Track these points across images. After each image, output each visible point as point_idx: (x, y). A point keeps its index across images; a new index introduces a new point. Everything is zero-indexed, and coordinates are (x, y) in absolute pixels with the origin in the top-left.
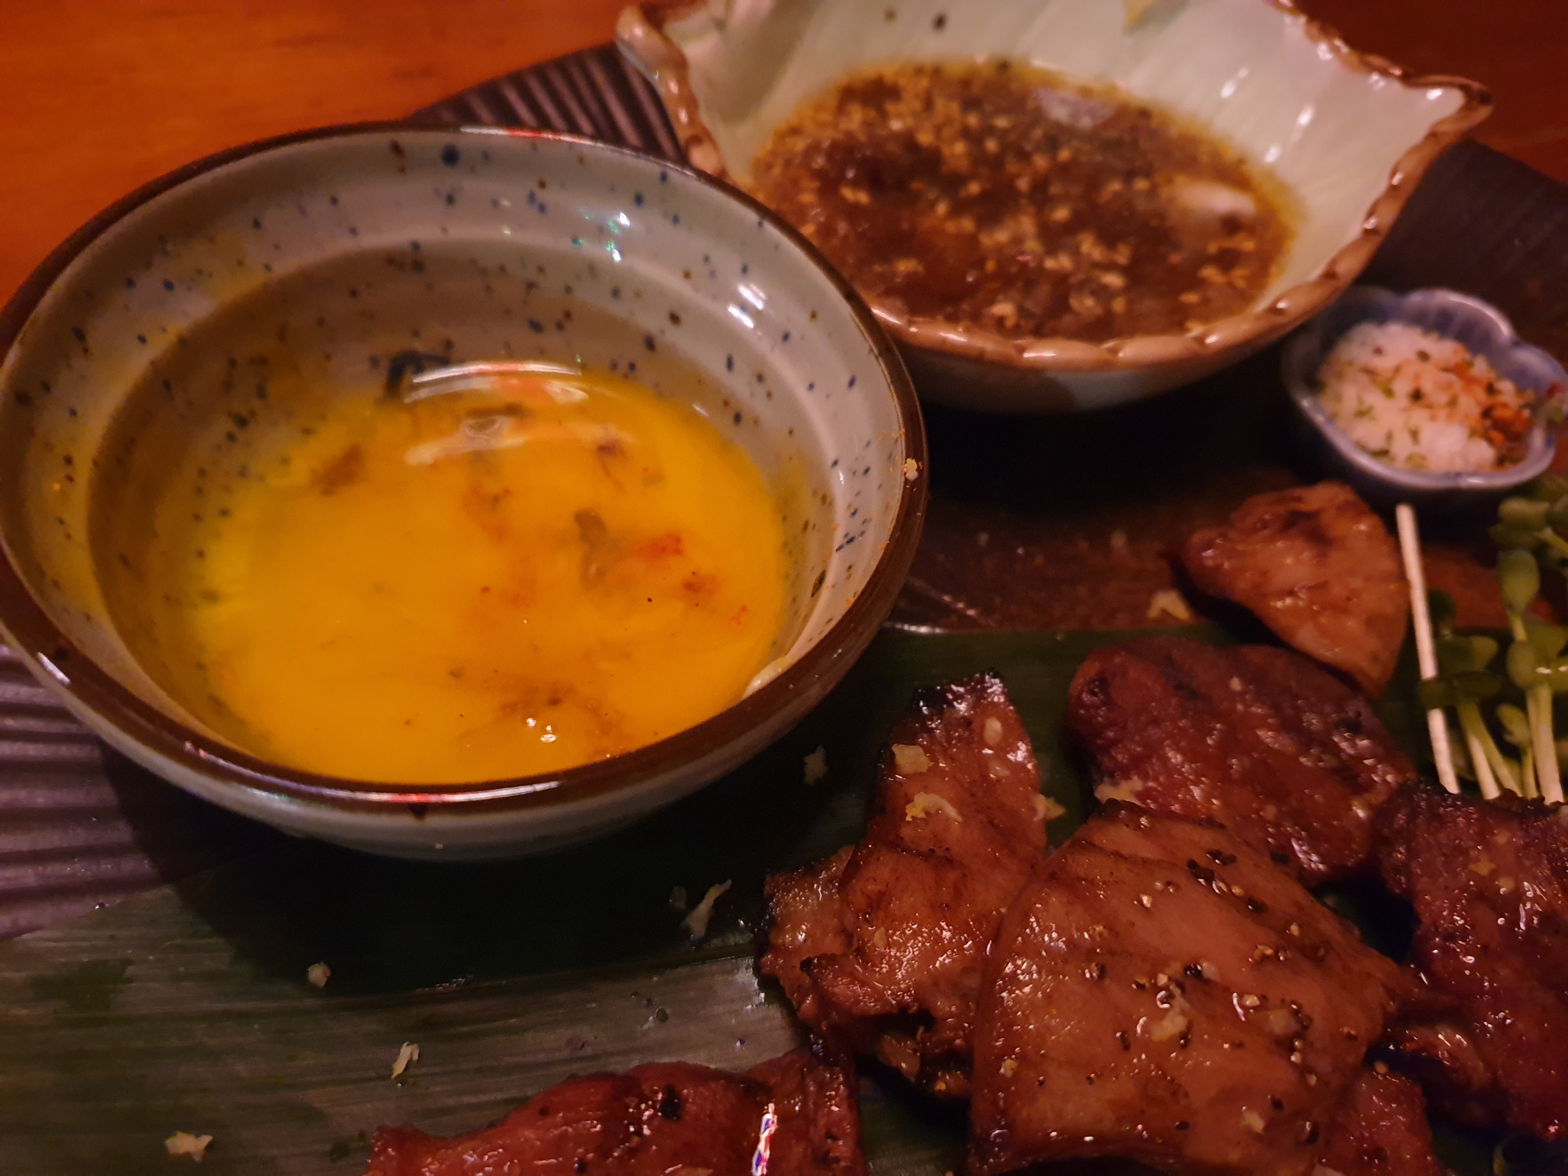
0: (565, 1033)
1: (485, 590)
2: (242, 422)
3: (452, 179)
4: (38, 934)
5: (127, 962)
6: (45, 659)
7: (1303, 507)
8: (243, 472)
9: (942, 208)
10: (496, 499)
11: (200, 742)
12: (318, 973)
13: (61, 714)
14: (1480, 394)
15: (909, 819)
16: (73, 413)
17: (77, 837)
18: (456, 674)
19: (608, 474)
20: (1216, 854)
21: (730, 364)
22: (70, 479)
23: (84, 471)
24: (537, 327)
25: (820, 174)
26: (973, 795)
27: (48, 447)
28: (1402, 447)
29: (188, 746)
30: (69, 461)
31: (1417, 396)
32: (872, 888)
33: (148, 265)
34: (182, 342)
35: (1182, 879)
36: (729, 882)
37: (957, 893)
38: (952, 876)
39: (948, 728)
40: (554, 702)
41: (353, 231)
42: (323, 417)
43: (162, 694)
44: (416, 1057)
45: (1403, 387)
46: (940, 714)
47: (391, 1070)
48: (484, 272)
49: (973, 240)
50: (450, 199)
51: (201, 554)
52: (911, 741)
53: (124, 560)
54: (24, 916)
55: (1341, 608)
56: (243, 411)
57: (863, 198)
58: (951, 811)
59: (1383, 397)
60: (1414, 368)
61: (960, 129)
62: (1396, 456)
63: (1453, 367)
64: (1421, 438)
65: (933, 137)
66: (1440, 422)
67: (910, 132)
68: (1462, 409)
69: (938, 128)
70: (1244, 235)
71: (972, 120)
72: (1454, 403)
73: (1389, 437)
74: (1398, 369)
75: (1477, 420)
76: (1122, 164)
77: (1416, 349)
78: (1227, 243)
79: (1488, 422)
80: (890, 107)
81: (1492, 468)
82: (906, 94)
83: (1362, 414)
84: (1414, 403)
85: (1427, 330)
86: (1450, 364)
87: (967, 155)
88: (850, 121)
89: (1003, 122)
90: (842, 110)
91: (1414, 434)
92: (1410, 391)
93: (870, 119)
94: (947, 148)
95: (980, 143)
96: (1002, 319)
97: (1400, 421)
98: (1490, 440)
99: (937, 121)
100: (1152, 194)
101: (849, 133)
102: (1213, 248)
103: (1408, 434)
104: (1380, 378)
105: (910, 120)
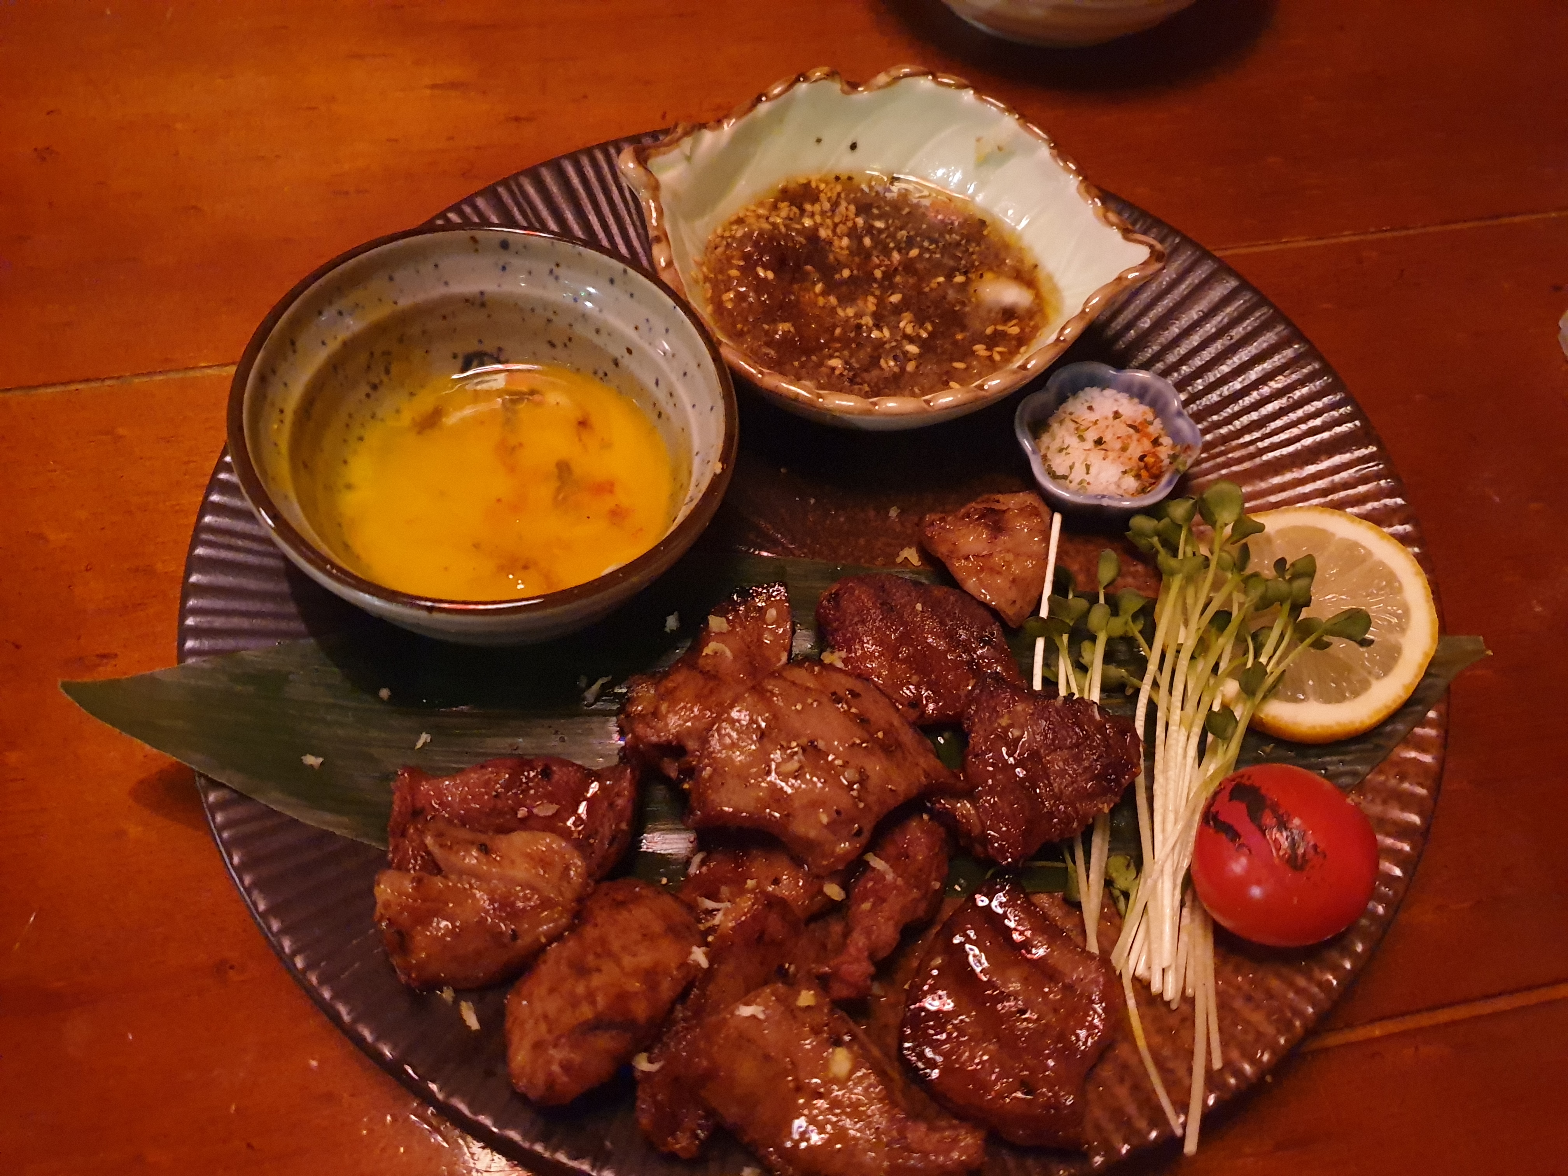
0: (509, 740)
1: (499, 500)
2: (375, 387)
3: (505, 257)
4: (249, 652)
5: (290, 673)
6: (263, 513)
7: (996, 506)
8: (373, 416)
9: (819, 288)
10: (513, 449)
11: (334, 566)
12: (384, 693)
13: (269, 541)
14: (1147, 445)
15: (704, 654)
16: (286, 384)
17: (269, 607)
18: (476, 546)
19: (580, 440)
20: (851, 692)
21: (657, 383)
22: (282, 421)
23: (289, 417)
24: (553, 345)
25: (747, 257)
26: (749, 648)
27: (273, 405)
28: (1078, 474)
29: (328, 567)
30: (282, 411)
31: (1099, 442)
32: (670, 685)
33: (330, 303)
34: (345, 344)
35: (825, 700)
36: (610, 677)
37: (711, 692)
38: (711, 684)
39: (747, 610)
40: (526, 567)
41: (446, 283)
42: (422, 386)
43: (317, 538)
44: (428, 740)
45: (1092, 435)
46: (744, 602)
47: (415, 745)
48: (521, 310)
49: (833, 310)
50: (504, 268)
51: (345, 462)
52: (723, 614)
53: (306, 466)
54: (242, 643)
55: (995, 571)
56: (377, 381)
57: (770, 275)
58: (728, 653)
59: (1078, 440)
60: (1106, 423)
61: (850, 228)
62: (1071, 482)
63: (1136, 424)
64: (1092, 470)
65: (830, 233)
66: (1108, 461)
67: (815, 228)
68: (1128, 454)
69: (836, 225)
70: (1014, 322)
71: (860, 221)
72: (1124, 449)
73: (1071, 468)
74: (1096, 422)
75: (1135, 462)
76: (952, 263)
77: (1115, 409)
78: (1000, 328)
79: (1142, 464)
80: (808, 207)
81: (1133, 494)
82: (822, 196)
83: (1061, 450)
84: (1096, 447)
85: (1131, 397)
86: (1135, 422)
87: (848, 248)
88: (778, 216)
89: (880, 224)
90: (775, 207)
91: (1088, 467)
92: (1096, 438)
93: (792, 216)
94: (836, 242)
95: (860, 240)
96: (833, 369)
97: (1082, 458)
98: (1138, 476)
99: (837, 220)
100: (963, 286)
101: (775, 225)
102: (989, 331)
103: (1084, 467)
104: (1082, 427)
105: (818, 219)
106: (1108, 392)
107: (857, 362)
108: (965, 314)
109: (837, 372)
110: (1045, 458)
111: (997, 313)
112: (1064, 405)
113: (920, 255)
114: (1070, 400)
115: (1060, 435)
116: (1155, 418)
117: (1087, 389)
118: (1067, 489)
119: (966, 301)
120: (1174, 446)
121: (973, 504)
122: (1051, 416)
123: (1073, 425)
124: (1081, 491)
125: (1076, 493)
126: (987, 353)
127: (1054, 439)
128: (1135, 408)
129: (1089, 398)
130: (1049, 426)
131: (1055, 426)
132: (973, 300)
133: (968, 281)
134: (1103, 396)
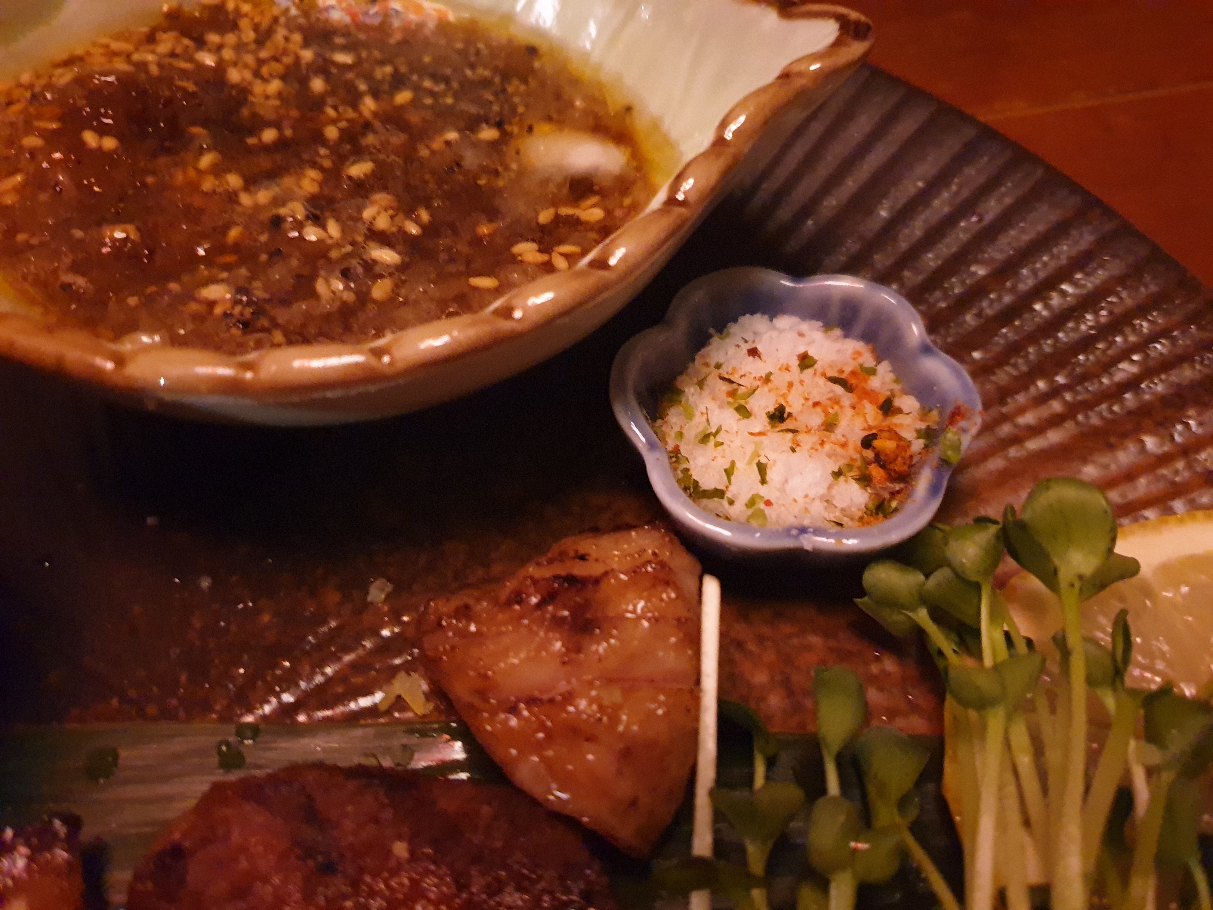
9: (208, 160)
14: (871, 412)
25: (68, 116)
28: (744, 486)
31: (778, 416)
45: (762, 404)
49: (232, 197)
57: (109, 143)
59: (737, 416)
60: (788, 377)
61: (288, 67)
62: (731, 502)
63: (843, 376)
64: (772, 475)
65: (248, 75)
66: (802, 453)
67: (221, 68)
68: (838, 434)
69: (261, 62)
70: (594, 199)
71: (307, 55)
72: (829, 426)
73: (729, 473)
74: (767, 379)
75: (853, 451)
76: (473, 109)
77: (801, 350)
78: (565, 211)
79: (869, 454)
80: (213, 38)
81: (861, 519)
82: (244, 23)
83: (705, 438)
84: (773, 427)
85: (828, 327)
86: (842, 371)
87: (280, 95)
88: (153, 52)
89: (343, 58)
90: (151, 39)
91: (762, 469)
92: (771, 409)
93: (178, 50)
94: (258, 88)
95: (304, 82)
96: (211, 304)
97: (750, 449)
98: (864, 480)
99: (264, 54)
100: (494, 146)
101: (142, 66)
102: (545, 216)
103: (755, 468)
104: (742, 390)
105: (228, 54)
106: (784, 322)
107: (266, 289)
108: (497, 192)
109: (218, 310)
110: (675, 455)
111: (560, 186)
112: (703, 351)
113: (415, 103)
114: (715, 341)
115: (702, 408)
116: (879, 361)
117: (746, 320)
118: (724, 518)
119: (500, 169)
120: (925, 413)
121: (532, 570)
122: (681, 373)
123: (725, 387)
124: (754, 523)
125: (744, 526)
126: (542, 258)
127: (690, 416)
128: (838, 346)
129: (749, 337)
130: (679, 392)
131: (690, 391)
132: (514, 166)
133: (505, 137)
134: (775, 328)
